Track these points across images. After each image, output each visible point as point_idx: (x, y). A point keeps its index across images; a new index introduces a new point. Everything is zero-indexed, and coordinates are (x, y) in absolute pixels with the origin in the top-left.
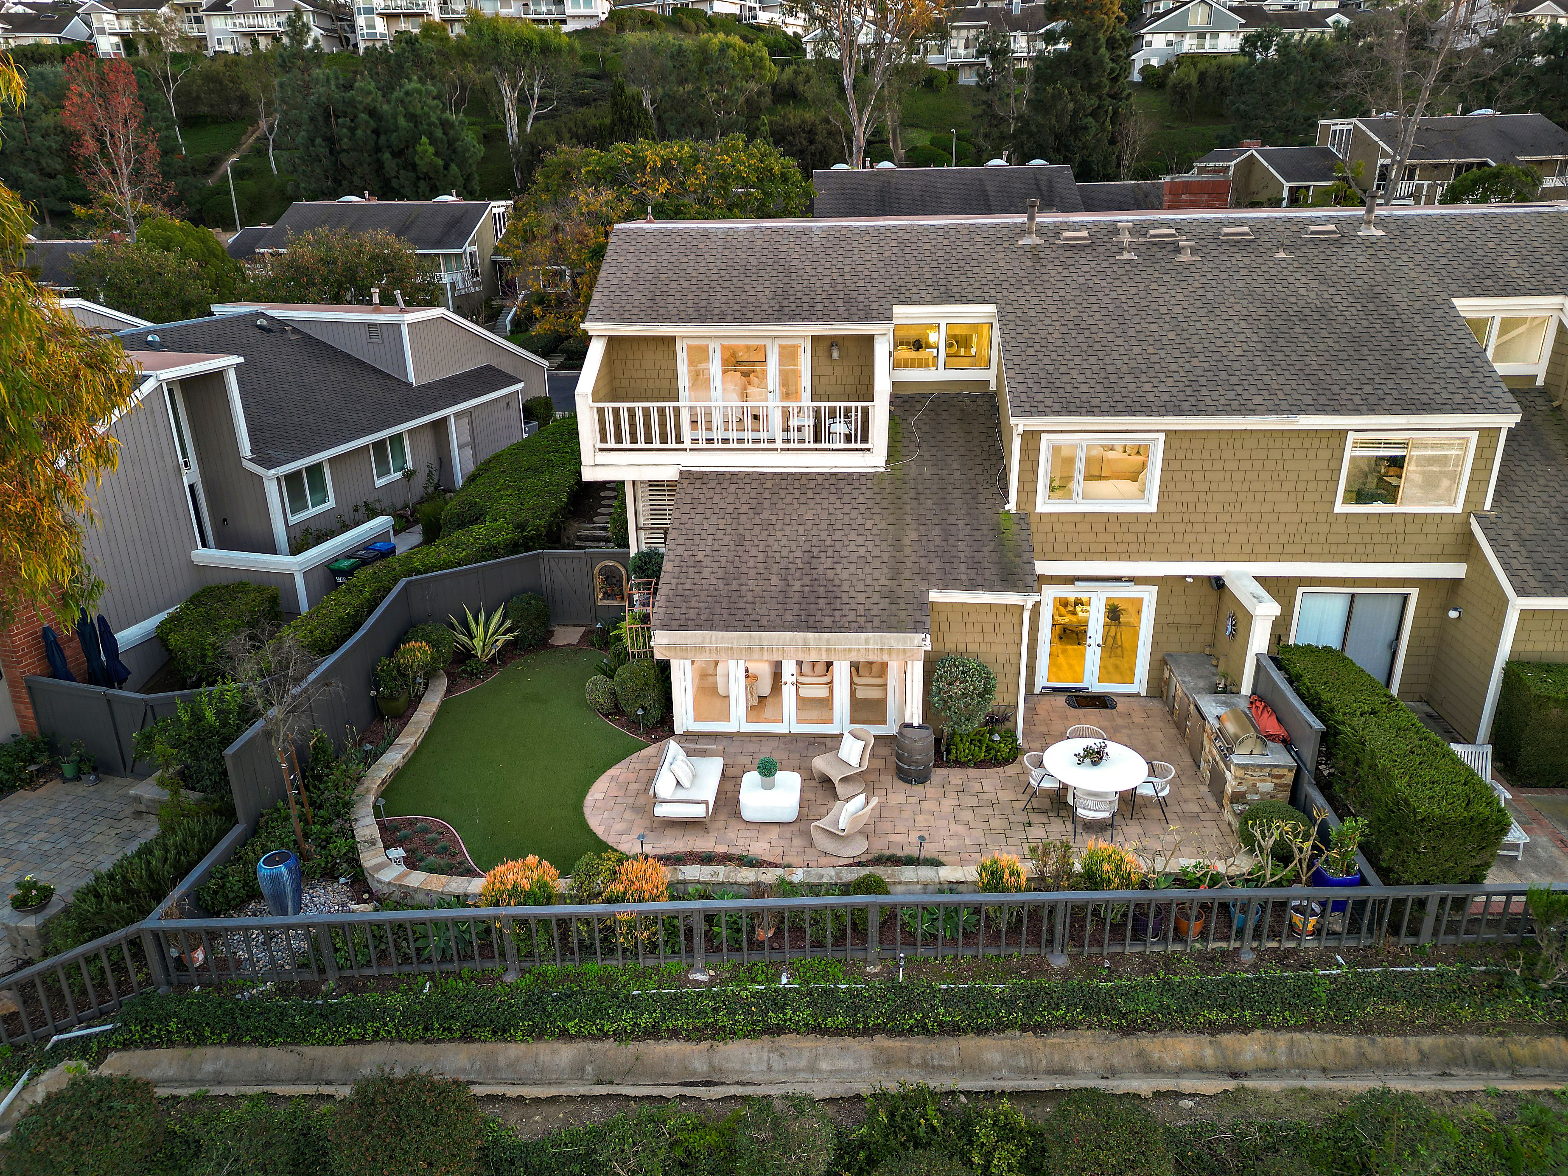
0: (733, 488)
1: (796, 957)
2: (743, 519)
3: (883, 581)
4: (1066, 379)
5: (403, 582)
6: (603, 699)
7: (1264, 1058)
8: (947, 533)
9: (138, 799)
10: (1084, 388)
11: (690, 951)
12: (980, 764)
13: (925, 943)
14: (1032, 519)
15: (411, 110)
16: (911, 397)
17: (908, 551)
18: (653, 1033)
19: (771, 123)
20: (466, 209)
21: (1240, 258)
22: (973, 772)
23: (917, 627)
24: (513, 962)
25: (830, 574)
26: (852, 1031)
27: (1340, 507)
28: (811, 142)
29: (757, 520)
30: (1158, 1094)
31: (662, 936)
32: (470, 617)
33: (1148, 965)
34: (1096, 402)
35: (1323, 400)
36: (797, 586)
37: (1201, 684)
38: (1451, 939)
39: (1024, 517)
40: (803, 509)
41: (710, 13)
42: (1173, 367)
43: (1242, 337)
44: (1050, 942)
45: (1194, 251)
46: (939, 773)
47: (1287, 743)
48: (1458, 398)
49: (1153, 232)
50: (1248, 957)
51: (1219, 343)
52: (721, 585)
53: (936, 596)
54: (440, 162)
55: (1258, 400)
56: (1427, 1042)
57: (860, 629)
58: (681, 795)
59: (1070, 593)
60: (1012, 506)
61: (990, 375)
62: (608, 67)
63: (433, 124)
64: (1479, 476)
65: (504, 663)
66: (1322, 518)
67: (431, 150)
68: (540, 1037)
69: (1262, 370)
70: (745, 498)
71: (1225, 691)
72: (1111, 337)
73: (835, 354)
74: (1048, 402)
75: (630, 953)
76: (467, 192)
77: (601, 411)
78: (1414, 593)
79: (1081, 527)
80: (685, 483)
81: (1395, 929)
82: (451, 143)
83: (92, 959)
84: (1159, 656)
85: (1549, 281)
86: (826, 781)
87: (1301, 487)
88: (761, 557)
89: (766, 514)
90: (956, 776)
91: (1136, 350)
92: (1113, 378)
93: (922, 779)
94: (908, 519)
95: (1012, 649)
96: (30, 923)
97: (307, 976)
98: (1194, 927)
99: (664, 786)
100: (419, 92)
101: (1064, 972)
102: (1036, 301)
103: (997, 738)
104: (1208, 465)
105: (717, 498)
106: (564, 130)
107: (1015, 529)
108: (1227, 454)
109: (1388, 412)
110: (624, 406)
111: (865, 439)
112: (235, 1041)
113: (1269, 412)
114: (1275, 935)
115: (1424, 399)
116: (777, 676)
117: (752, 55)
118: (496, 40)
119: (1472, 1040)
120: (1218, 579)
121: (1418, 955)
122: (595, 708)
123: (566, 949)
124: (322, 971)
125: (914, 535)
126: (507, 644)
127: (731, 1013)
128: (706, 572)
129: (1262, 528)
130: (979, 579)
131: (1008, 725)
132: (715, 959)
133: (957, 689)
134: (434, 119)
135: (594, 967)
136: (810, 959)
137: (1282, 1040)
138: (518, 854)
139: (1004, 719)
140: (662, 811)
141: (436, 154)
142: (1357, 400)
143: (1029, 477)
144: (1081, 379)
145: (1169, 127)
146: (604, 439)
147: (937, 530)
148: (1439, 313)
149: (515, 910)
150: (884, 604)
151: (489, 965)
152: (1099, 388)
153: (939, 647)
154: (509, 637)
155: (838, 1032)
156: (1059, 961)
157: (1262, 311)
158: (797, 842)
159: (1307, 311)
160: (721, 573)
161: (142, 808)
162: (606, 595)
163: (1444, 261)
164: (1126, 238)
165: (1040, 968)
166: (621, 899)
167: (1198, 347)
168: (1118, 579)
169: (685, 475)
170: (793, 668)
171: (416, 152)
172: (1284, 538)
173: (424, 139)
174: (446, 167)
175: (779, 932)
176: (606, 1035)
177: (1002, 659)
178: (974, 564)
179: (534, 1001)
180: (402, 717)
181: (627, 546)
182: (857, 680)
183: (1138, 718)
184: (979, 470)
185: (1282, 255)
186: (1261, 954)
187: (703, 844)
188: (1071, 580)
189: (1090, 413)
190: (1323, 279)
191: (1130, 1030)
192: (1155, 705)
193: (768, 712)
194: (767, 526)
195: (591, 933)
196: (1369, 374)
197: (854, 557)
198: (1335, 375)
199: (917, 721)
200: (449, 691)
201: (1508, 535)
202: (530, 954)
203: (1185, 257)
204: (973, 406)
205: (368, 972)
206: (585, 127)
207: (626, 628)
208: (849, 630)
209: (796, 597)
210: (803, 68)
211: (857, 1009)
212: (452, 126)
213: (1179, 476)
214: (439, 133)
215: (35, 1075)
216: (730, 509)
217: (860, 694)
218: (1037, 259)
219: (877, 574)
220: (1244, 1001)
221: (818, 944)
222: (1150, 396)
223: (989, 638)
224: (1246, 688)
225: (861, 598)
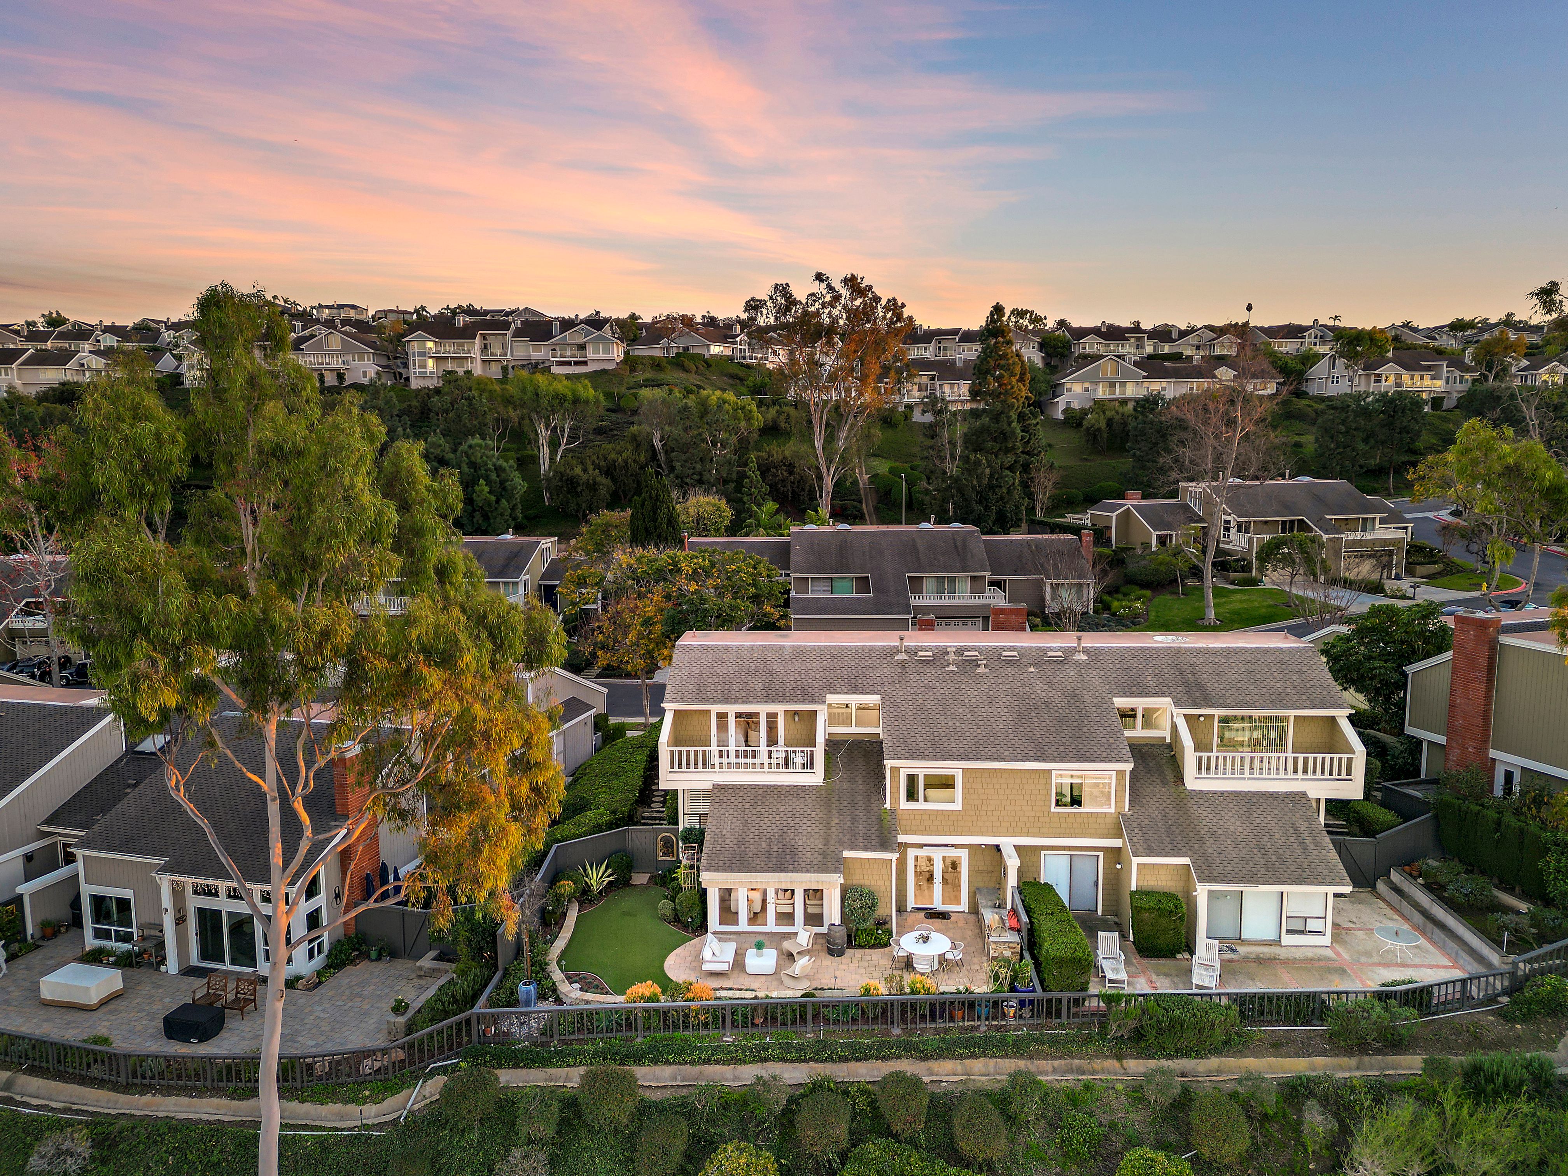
0: (741, 794)
1: (774, 1030)
2: (747, 811)
3: (820, 846)
4: (913, 739)
5: (555, 846)
6: (668, 913)
7: (983, 1071)
8: (854, 820)
9: (420, 968)
10: (922, 745)
11: (724, 1027)
12: (872, 947)
13: (834, 1023)
14: (899, 812)
15: (473, 459)
16: (838, 741)
17: (833, 830)
18: (707, 1061)
19: (758, 458)
20: (522, 546)
21: (1010, 671)
22: (867, 951)
23: (836, 870)
24: (640, 1032)
25: (793, 842)
26: (799, 1060)
27: (1053, 810)
28: (791, 473)
29: (754, 812)
30: (932, 1081)
31: (710, 1019)
32: (588, 867)
33: (937, 1031)
34: (927, 752)
35: (1039, 754)
36: (775, 849)
37: (990, 903)
38: (1077, 1020)
39: (893, 812)
40: (779, 806)
41: (707, 354)
42: (968, 734)
43: (1004, 718)
44: (892, 1023)
45: (986, 666)
46: (850, 952)
47: (1019, 931)
48: (1104, 755)
49: (966, 653)
50: (983, 1028)
51: (992, 720)
52: (735, 848)
53: (847, 854)
54: (493, 498)
55: (1007, 753)
56: (1057, 1063)
57: (808, 872)
58: (715, 959)
59: (923, 853)
60: (887, 806)
61: (879, 730)
62: (623, 403)
63: (490, 469)
64: (1119, 794)
65: (607, 895)
66: (1046, 814)
67: (487, 489)
68: (656, 1064)
69: (1011, 737)
70: (748, 799)
71: (999, 907)
72: (938, 716)
73: (797, 718)
74: (903, 752)
75: (696, 1028)
76: (519, 529)
77: (672, 752)
78: (1101, 854)
79: (924, 817)
80: (716, 791)
81: (1049, 1014)
82: (502, 483)
83: (440, 1032)
84: (973, 890)
85: (1165, 689)
86: (791, 956)
87: (1033, 798)
88: (757, 833)
89: (759, 808)
90: (859, 953)
91: (950, 723)
92: (937, 739)
93: (841, 954)
94: (834, 812)
95: (887, 883)
96: (402, 1020)
97: (544, 1039)
98: (958, 1014)
99: (707, 954)
100: (480, 446)
101: (898, 1036)
102: (901, 693)
103: (880, 932)
104: (985, 786)
105: (733, 799)
106: (589, 462)
107: (889, 818)
108: (995, 780)
109: (1069, 761)
110: (684, 749)
111: (812, 768)
112: (516, 1066)
113: (1012, 760)
114: (995, 1018)
115: (1088, 754)
116: (764, 901)
117: (743, 408)
118: (537, 395)
119: (1076, 1062)
120: (998, 846)
121: (1061, 1026)
122: (664, 919)
123: (666, 1026)
124: (552, 1036)
125: (837, 821)
126: (610, 883)
127: (744, 1052)
128: (728, 841)
129: (1017, 819)
130: (869, 845)
131: (887, 926)
132: (735, 1031)
133: (858, 904)
134: (490, 466)
135: (679, 1034)
136: (781, 1030)
137: (992, 1062)
138: (642, 980)
139: (885, 923)
140: (706, 967)
141: (490, 492)
142: (1055, 754)
143: (895, 790)
144: (921, 739)
145: (1086, 459)
146: (672, 767)
147: (849, 818)
148: (1105, 706)
149: (642, 1004)
150: (820, 858)
151: (629, 1034)
152: (929, 745)
153: (849, 882)
154: (611, 879)
155: (792, 1061)
156: (896, 1031)
157: (1016, 703)
158: (775, 983)
159: (1039, 703)
160: (735, 841)
161: (422, 973)
162: (664, 854)
163: (1115, 675)
164: (952, 657)
165: (888, 1033)
166: (693, 1000)
167: (981, 723)
168: (946, 845)
169: (716, 786)
170: (773, 895)
171: (474, 492)
172: (1028, 825)
173: (482, 481)
174: (498, 501)
175: (766, 1019)
176: (686, 1063)
177: (883, 889)
178: (867, 837)
179: (652, 1048)
180: (560, 924)
181: (677, 823)
182: (808, 902)
183: (961, 924)
184: (872, 784)
185: (1032, 669)
186: (989, 1027)
187: (726, 984)
188: (922, 846)
189: (923, 759)
190: (1050, 684)
191: (925, 1058)
192: (972, 917)
193: (759, 921)
194: (760, 816)
195: (678, 1015)
196: (1064, 740)
197: (805, 833)
198: (1047, 740)
199: (838, 922)
200: (579, 911)
201: (1135, 824)
202: (649, 1028)
203: (982, 670)
204: (871, 748)
205: (572, 1037)
206: (606, 459)
207: (681, 873)
208: (802, 872)
209: (775, 855)
210: (785, 409)
211: (801, 1050)
212: (504, 470)
213: (972, 791)
214: (494, 476)
215: (424, 1082)
216: (740, 805)
217: (809, 911)
218: (904, 668)
219: (817, 842)
220: (976, 1045)
221: (784, 1024)
222: (954, 750)
223: (876, 877)
224: (1009, 907)
225: (809, 855)
